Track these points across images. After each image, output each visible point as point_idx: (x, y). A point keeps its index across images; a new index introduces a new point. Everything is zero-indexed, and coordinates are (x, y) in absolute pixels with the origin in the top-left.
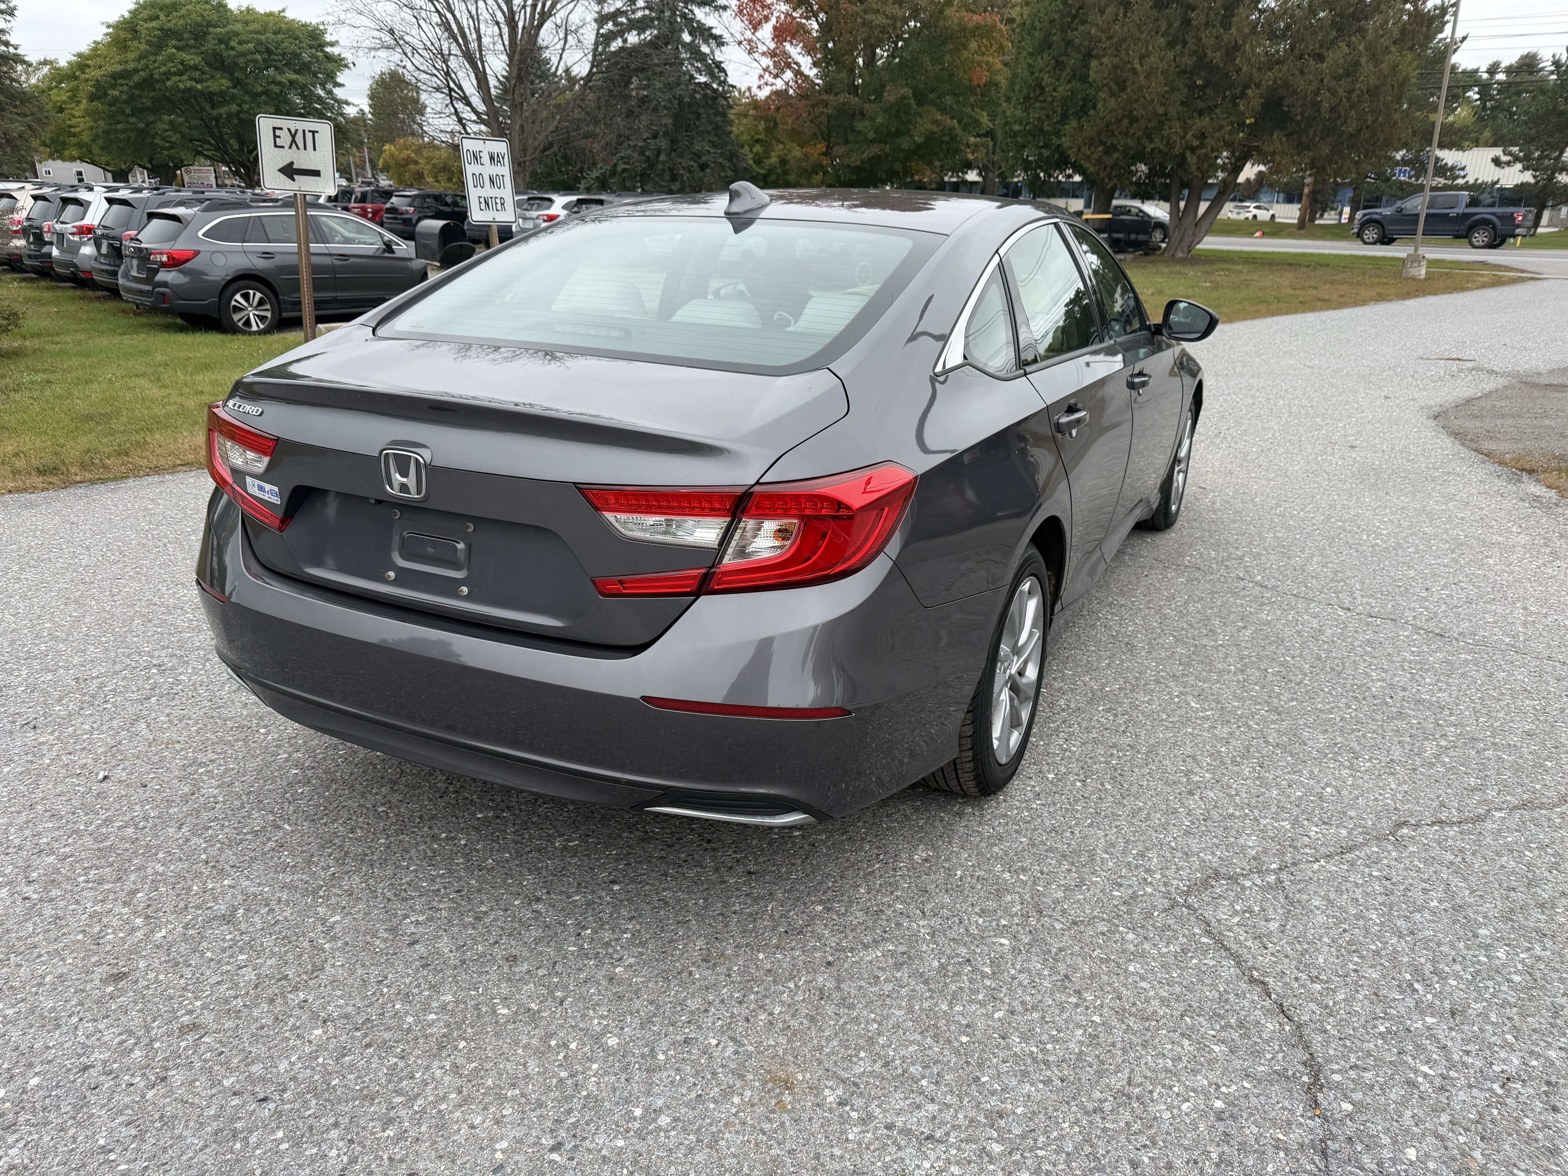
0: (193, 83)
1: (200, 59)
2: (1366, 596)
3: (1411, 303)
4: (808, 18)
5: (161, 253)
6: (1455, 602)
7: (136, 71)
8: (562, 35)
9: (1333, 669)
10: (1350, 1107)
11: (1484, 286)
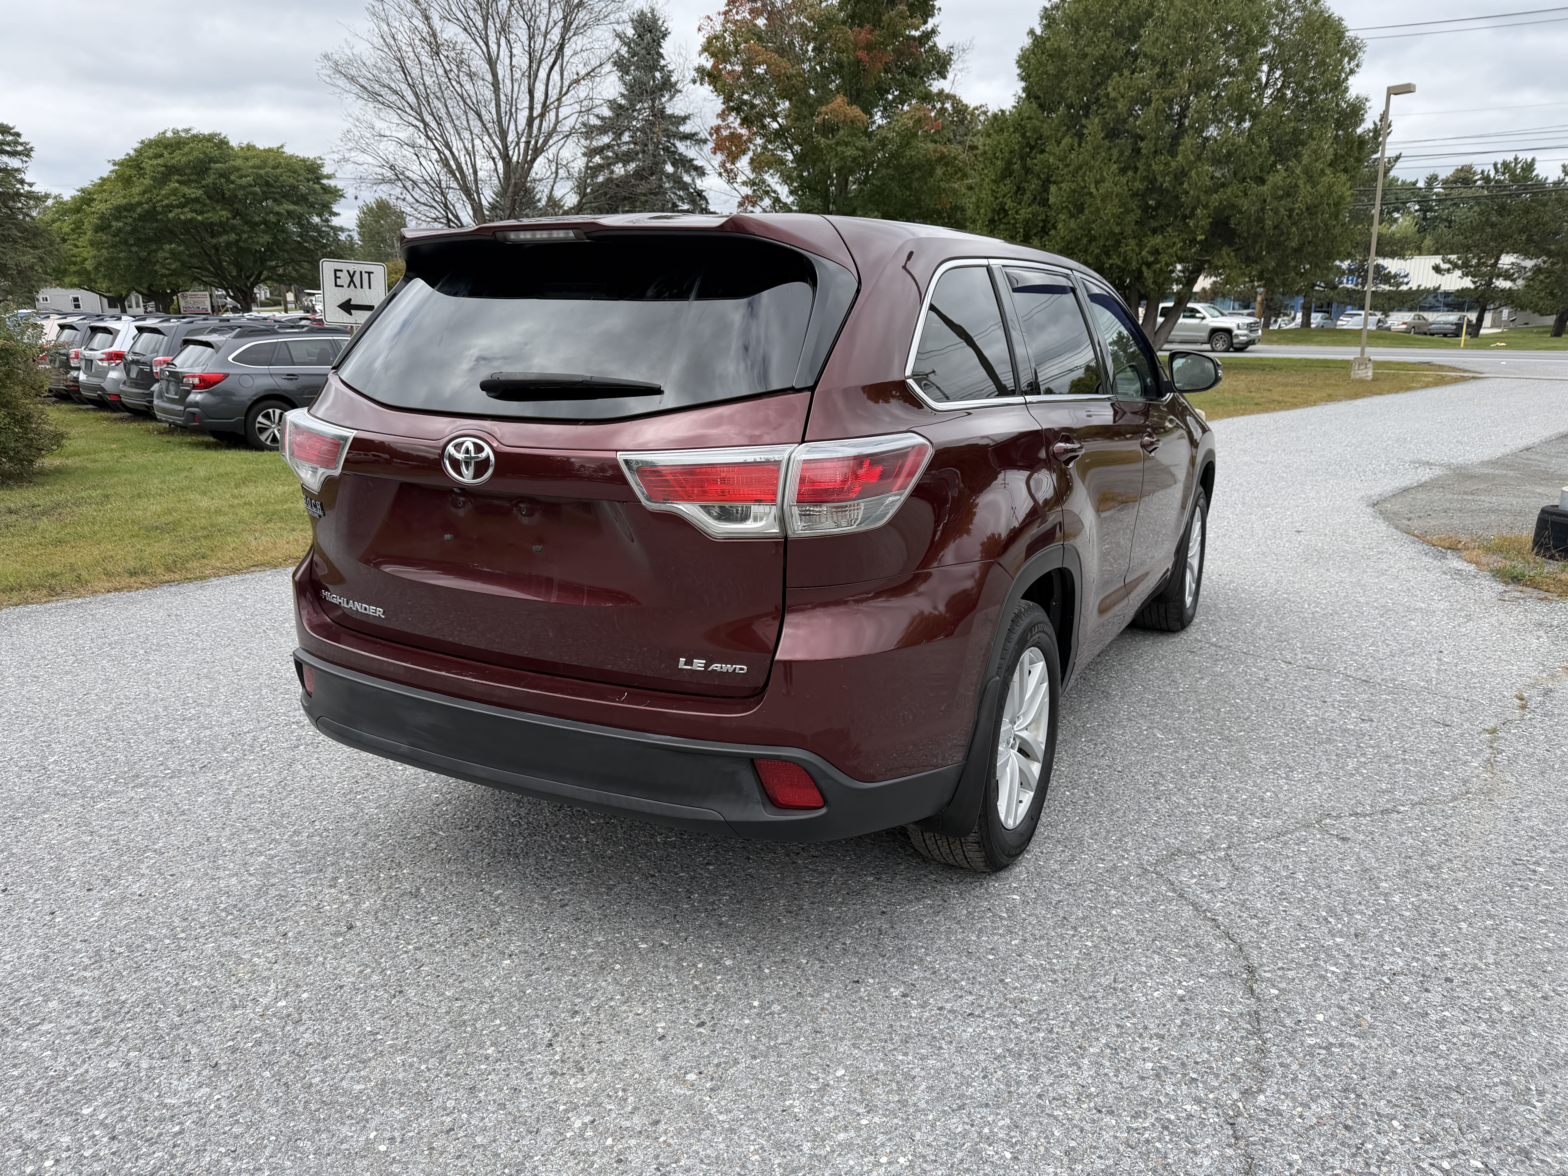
0: (194, 215)
1: (200, 192)
2: (1306, 652)
3: (1359, 402)
4: (785, 150)
5: (193, 377)
6: (1381, 655)
7: (140, 204)
8: (554, 169)
9: (1275, 708)
10: (1277, 992)
11: (1427, 386)
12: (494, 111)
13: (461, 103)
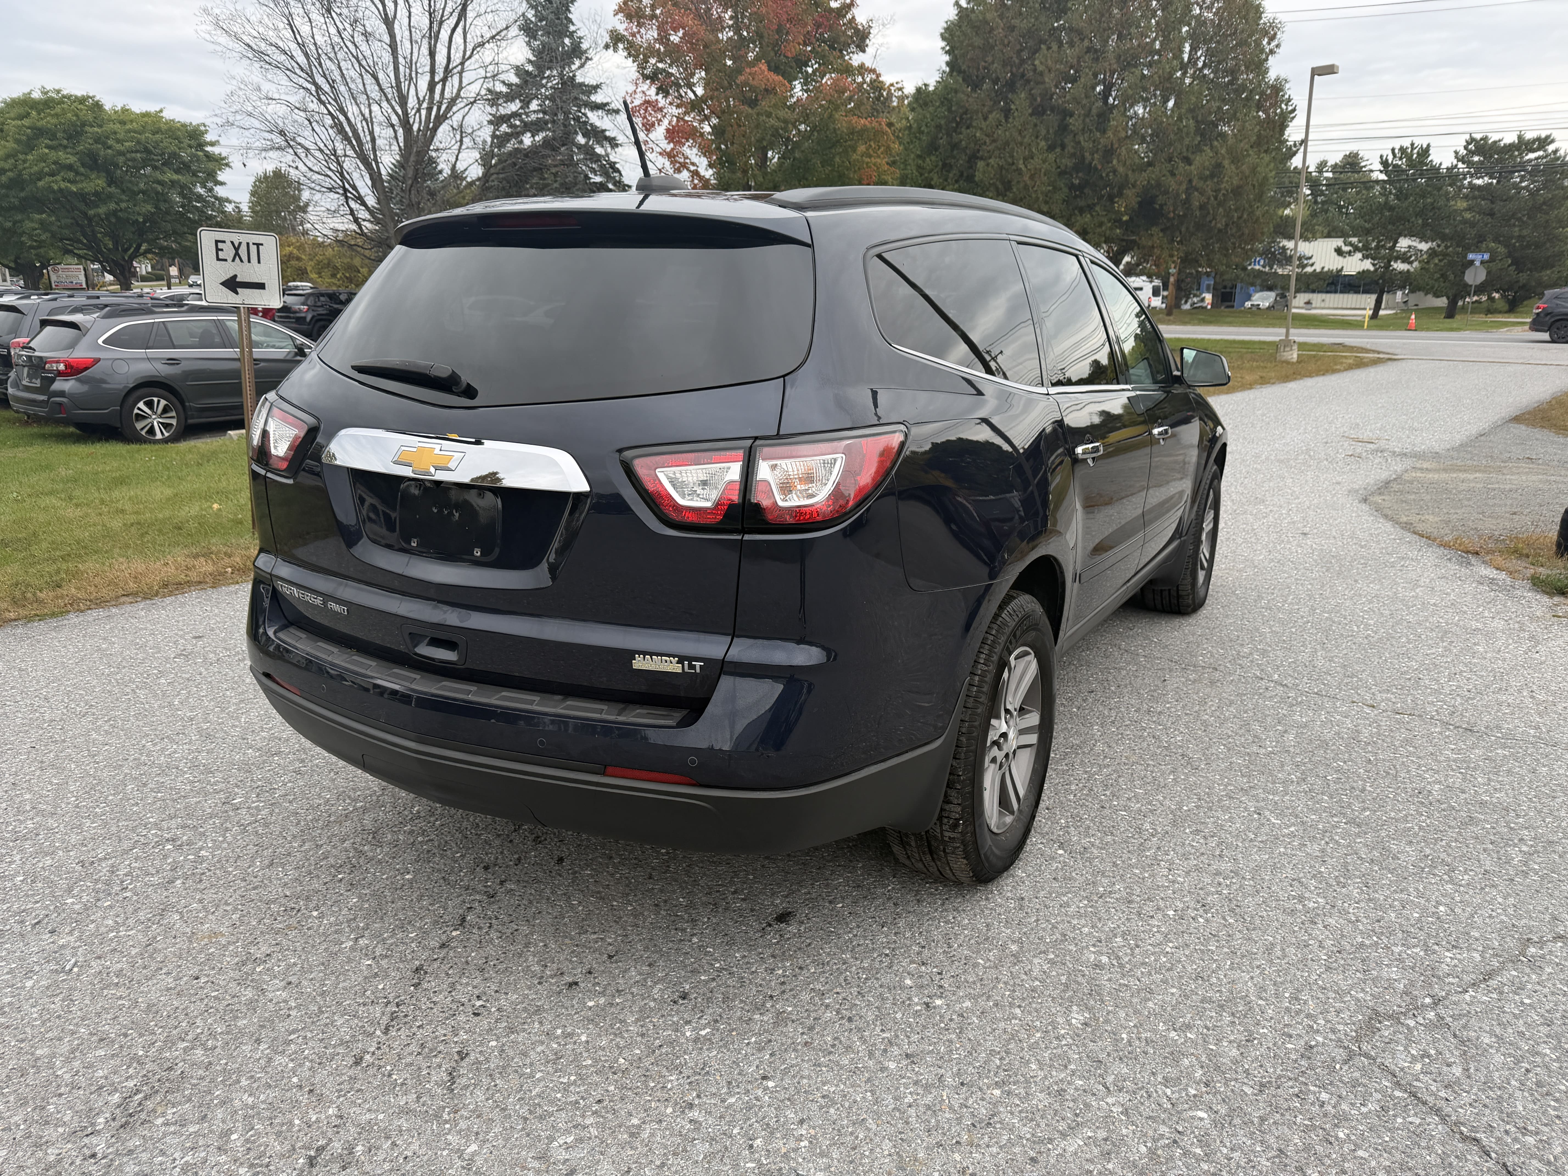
0: (67, 184)
2: (1383, 691)
4: (700, 122)
5: (58, 362)
6: (1467, 694)
8: (458, 137)
11: (1350, 368)
12: (392, 75)
13: (356, 66)
